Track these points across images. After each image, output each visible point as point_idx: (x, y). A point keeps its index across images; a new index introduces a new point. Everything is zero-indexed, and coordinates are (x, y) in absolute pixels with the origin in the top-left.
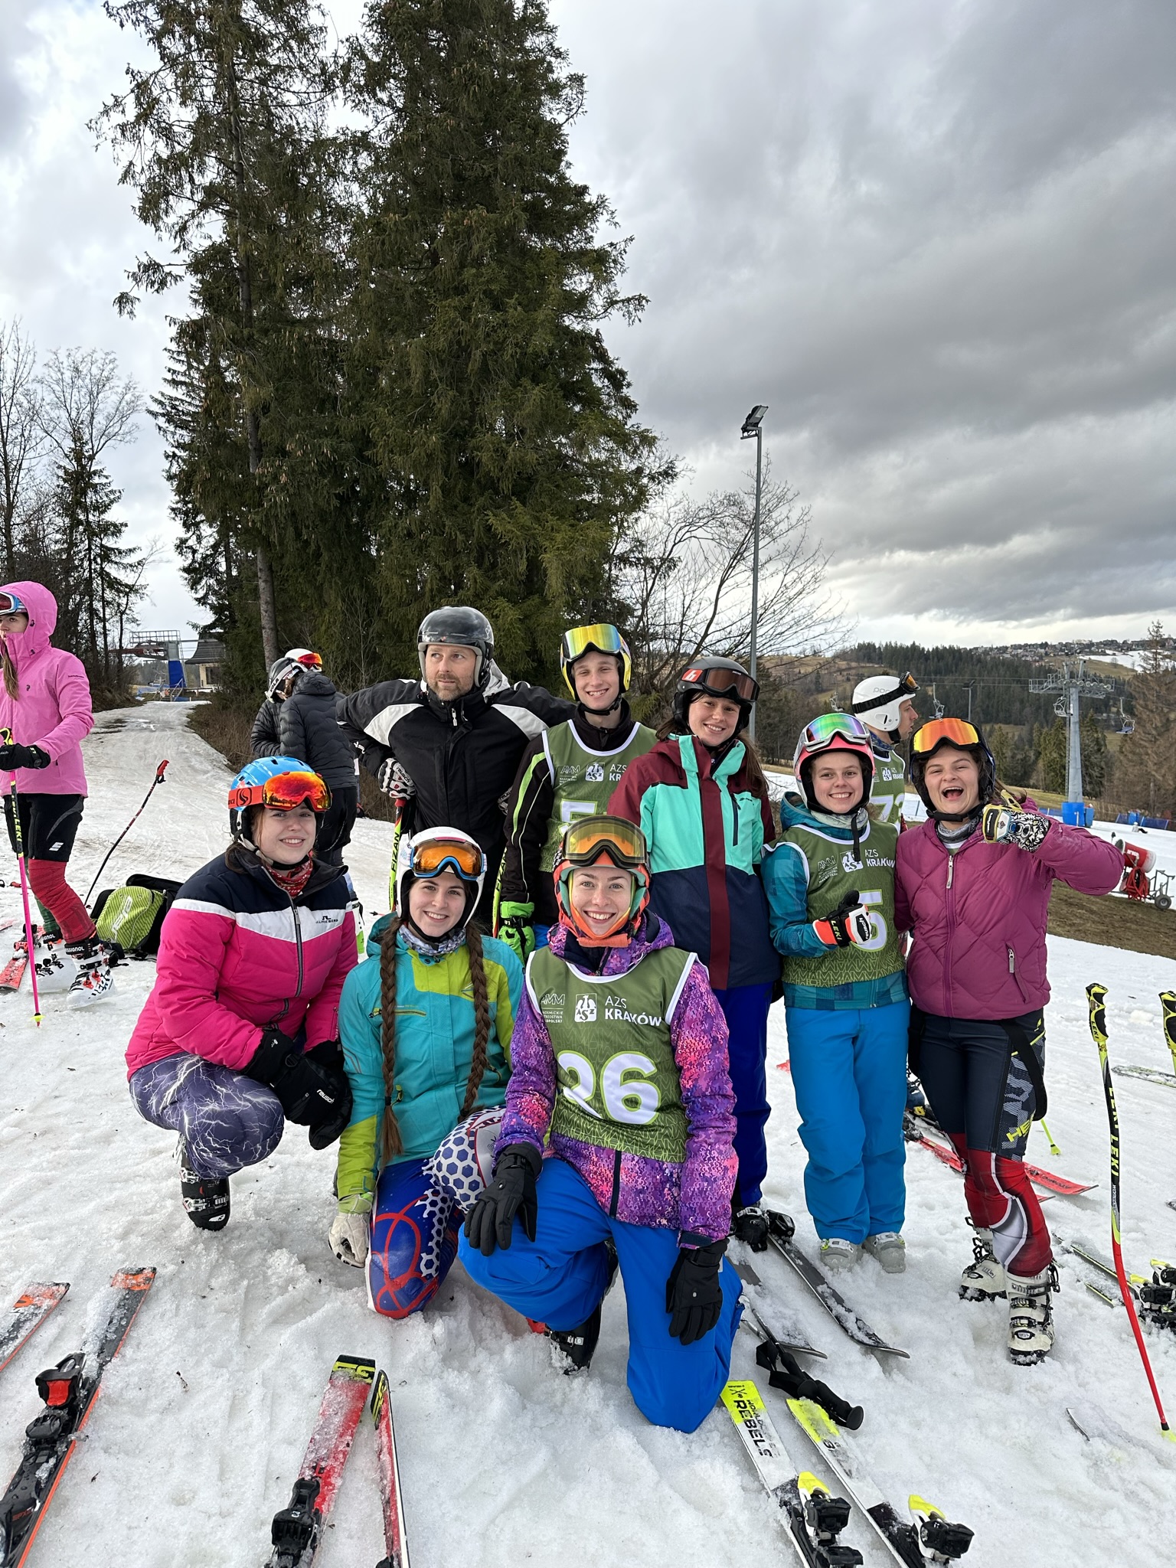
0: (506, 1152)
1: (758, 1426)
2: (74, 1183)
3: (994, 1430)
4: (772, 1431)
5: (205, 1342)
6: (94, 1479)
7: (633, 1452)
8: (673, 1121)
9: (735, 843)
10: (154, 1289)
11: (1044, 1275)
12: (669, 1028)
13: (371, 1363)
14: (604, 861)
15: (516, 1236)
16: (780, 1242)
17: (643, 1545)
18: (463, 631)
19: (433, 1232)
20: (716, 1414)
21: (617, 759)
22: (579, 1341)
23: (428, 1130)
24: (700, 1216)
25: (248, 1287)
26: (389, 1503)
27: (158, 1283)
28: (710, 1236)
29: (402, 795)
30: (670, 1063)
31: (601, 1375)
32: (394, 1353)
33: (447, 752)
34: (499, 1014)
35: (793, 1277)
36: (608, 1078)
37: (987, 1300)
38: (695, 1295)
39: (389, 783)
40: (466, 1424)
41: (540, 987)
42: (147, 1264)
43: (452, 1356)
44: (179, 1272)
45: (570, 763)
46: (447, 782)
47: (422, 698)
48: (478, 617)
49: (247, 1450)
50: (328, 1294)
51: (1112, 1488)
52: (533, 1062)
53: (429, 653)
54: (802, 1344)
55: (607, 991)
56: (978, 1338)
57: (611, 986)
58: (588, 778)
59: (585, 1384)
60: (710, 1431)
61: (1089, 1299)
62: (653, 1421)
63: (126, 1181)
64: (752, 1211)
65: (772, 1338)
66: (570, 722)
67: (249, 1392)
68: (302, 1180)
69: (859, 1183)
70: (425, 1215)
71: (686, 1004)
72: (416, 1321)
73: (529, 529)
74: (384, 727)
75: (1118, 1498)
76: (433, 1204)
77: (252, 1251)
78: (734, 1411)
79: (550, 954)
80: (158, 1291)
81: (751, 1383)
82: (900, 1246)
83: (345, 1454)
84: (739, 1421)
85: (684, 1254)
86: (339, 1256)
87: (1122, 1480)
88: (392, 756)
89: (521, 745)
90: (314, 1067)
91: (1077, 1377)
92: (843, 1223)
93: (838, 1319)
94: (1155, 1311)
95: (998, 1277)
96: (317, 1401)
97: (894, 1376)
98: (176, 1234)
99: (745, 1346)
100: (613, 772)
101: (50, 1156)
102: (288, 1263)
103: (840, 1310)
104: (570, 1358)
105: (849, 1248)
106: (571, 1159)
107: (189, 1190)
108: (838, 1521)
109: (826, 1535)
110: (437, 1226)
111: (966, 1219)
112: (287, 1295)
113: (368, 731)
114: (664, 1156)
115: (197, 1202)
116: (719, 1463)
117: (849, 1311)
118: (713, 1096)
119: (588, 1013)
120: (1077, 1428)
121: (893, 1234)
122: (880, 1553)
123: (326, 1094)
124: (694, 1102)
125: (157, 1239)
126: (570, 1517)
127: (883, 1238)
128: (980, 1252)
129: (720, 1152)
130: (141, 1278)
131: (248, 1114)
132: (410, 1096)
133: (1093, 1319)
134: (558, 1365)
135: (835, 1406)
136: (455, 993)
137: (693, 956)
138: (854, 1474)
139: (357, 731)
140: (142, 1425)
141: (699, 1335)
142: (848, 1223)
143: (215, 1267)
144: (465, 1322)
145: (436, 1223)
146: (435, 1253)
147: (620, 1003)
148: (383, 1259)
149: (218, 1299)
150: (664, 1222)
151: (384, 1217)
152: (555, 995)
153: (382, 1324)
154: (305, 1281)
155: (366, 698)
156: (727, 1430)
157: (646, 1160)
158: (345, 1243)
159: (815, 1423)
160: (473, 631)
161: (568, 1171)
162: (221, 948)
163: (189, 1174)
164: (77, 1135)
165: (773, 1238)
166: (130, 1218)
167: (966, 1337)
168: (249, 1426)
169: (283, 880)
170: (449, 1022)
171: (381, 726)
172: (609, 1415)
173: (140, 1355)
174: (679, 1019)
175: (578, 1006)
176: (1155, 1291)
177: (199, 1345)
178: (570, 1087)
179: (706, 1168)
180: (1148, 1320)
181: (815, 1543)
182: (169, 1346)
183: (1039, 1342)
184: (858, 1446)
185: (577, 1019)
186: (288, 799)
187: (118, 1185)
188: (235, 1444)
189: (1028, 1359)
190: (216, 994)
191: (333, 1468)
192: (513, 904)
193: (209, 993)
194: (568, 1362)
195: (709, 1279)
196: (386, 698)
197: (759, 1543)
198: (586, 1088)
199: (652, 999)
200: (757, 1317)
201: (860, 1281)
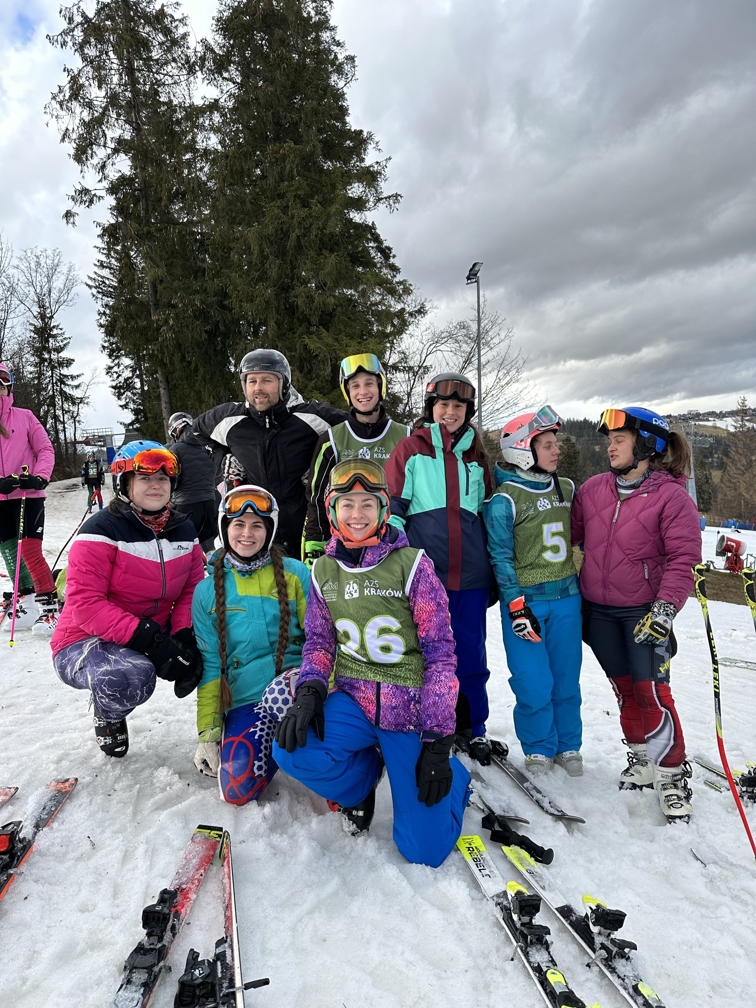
0: (302, 686)
1: (482, 860)
2: (26, 733)
3: (642, 864)
4: (491, 863)
5: (109, 820)
6: (26, 898)
7: (397, 879)
8: (414, 660)
10: (76, 790)
12: (408, 599)
13: (220, 829)
14: (358, 489)
15: (310, 738)
16: (499, 759)
17: (403, 932)
18: (269, 364)
19: (262, 747)
20: (453, 856)
21: (378, 444)
22: (361, 813)
23: (256, 685)
24: (434, 720)
25: (140, 788)
26: (228, 907)
27: (79, 787)
28: (442, 732)
29: (237, 477)
30: (410, 621)
31: (377, 835)
32: (237, 825)
33: (265, 446)
35: (508, 780)
36: (368, 634)
37: (638, 789)
38: (433, 773)
39: (228, 470)
40: (284, 864)
41: (321, 580)
42: (72, 776)
43: (276, 826)
44: (93, 781)
46: (266, 466)
47: (247, 412)
49: (133, 881)
50: (194, 793)
51: (722, 894)
52: (319, 630)
53: (248, 381)
54: (514, 816)
55: (365, 577)
56: (632, 813)
57: (367, 574)
59: (366, 841)
60: (449, 866)
61: (707, 788)
63: (62, 732)
65: (492, 812)
66: (346, 422)
67: (136, 848)
68: (181, 729)
69: (550, 715)
70: (256, 737)
71: (418, 581)
72: (253, 806)
73: (332, 346)
74: (222, 433)
75: (727, 900)
76: (262, 730)
77: (143, 769)
78: (465, 852)
79: (327, 559)
80: (78, 792)
81: (477, 837)
82: (579, 759)
83: (199, 881)
84: (469, 859)
85: (426, 745)
86: (201, 771)
87: (729, 889)
89: (313, 439)
91: (698, 833)
92: (540, 744)
93: (538, 802)
94: (750, 792)
96: (182, 852)
97: (575, 834)
98: (93, 760)
99: (473, 818)
100: (376, 452)
101: (11, 718)
102: (167, 774)
103: (539, 796)
104: (355, 825)
105: (544, 760)
106: (348, 691)
107: (100, 731)
108: (533, 909)
109: (526, 919)
110: (265, 744)
111: (622, 740)
112: (166, 793)
113: (213, 437)
114: (409, 683)
115: (105, 739)
116: (454, 881)
117: (545, 797)
118: (439, 641)
119: (353, 593)
120: (697, 859)
121: (575, 752)
122: (565, 935)
124: (427, 646)
125: (80, 763)
126: (353, 917)
127: (567, 754)
128: (632, 761)
129: (446, 677)
130: (67, 784)
131: (130, 671)
132: (242, 664)
133: (709, 800)
134: (347, 829)
135: (534, 850)
137: (422, 551)
138: (546, 888)
139: (206, 438)
140: (62, 868)
141: (438, 800)
143: (118, 778)
144: (286, 807)
145: (264, 742)
146: (263, 761)
147: (374, 584)
148: (229, 766)
149: (118, 796)
150: (412, 728)
151: (229, 740)
152: (331, 583)
153: (231, 808)
154: (178, 785)
155: (210, 414)
156: (461, 865)
157: (397, 687)
158: (205, 762)
159: (521, 860)
160: (276, 364)
161: (346, 698)
163: (99, 721)
164: (31, 706)
165: (495, 757)
166: (63, 751)
167: (623, 811)
168: (135, 867)
169: (149, 522)
171: (220, 433)
172: (382, 857)
173: (63, 827)
174: (414, 592)
175: (347, 589)
176: (749, 778)
177: (105, 822)
178: (344, 644)
179: (437, 687)
180: (745, 798)
181: (518, 925)
182: (84, 822)
184: (551, 874)
185: (347, 597)
187: (57, 734)
188: (125, 878)
191: (190, 889)
192: (313, 542)
194: (354, 827)
195: (442, 762)
196: (223, 413)
197: (482, 929)
198: (355, 641)
199: (395, 579)
200: (482, 800)
201: (553, 781)
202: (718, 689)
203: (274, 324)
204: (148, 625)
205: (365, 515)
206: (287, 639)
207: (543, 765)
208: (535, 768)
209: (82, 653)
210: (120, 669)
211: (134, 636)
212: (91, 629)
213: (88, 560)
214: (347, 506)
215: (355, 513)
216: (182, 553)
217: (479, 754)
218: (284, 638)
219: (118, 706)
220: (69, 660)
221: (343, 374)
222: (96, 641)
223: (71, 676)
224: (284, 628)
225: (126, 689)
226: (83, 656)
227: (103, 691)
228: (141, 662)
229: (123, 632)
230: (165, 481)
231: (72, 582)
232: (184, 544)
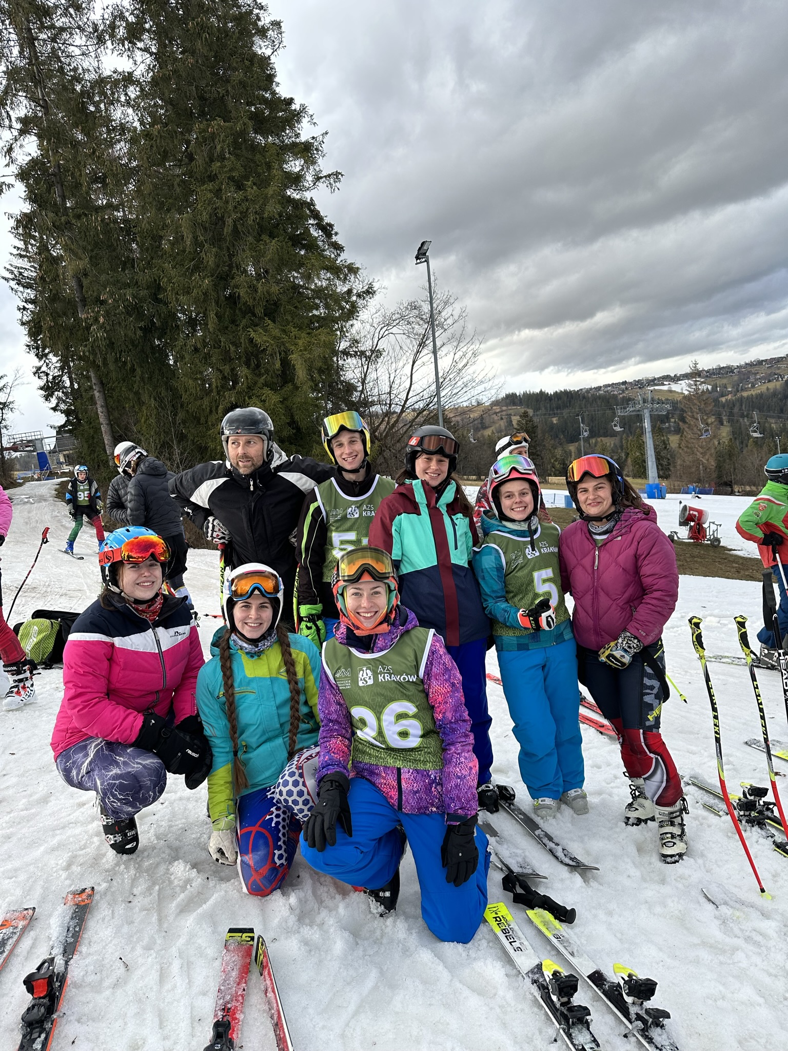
0: (324, 780)
1: (511, 932)
2: (27, 835)
3: (658, 909)
4: (520, 934)
5: (135, 933)
6: (73, 1042)
7: (433, 963)
8: (433, 742)
10: (94, 902)
11: (679, 804)
12: (422, 681)
13: (251, 930)
14: (366, 578)
15: (340, 835)
16: (507, 804)
17: (448, 1024)
18: (251, 425)
19: (280, 835)
20: (482, 929)
21: (367, 501)
22: (388, 894)
23: (268, 769)
24: (458, 802)
25: (159, 890)
26: (278, 1026)
27: (97, 897)
28: (466, 814)
29: (222, 541)
30: (426, 704)
31: (404, 913)
32: (265, 922)
34: (307, 685)
35: (518, 827)
36: (386, 721)
37: (643, 824)
38: (460, 855)
40: (320, 961)
41: (333, 666)
42: (87, 885)
43: (304, 916)
44: (110, 887)
45: (335, 508)
46: (253, 529)
47: (228, 473)
48: (260, 413)
49: (175, 1004)
50: (215, 887)
51: (736, 936)
52: (334, 717)
54: (531, 871)
55: (378, 663)
56: (640, 850)
58: (348, 516)
59: (395, 922)
60: (480, 940)
61: (705, 813)
62: (443, 938)
63: (63, 828)
64: (487, 787)
65: (511, 871)
66: (332, 479)
67: (171, 964)
68: (185, 809)
69: (554, 759)
70: (273, 825)
71: (432, 664)
72: (277, 895)
73: (280, 338)
74: (204, 496)
75: (740, 942)
76: (278, 816)
77: (158, 865)
78: (493, 924)
79: (337, 643)
80: (97, 902)
81: (502, 904)
82: (584, 797)
83: (242, 996)
84: (498, 931)
86: (217, 860)
87: (742, 930)
89: (302, 498)
91: (705, 866)
93: (551, 851)
94: (747, 816)
95: (648, 808)
96: (217, 963)
97: (592, 884)
98: (104, 860)
99: (495, 878)
100: (365, 510)
101: (7, 818)
102: (185, 870)
103: (551, 845)
104: (382, 906)
105: (552, 803)
106: (368, 777)
107: (108, 829)
108: (571, 989)
109: (565, 999)
110: (282, 831)
112: (187, 892)
113: (193, 499)
114: (429, 766)
115: (115, 837)
116: (489, 961)
117: (557, 844)
118: (456, 722)
119: (367, 679)
120: (709, 900)
121: (579, 789)
122: (599, 1004)
124: (444, 728)
125: (91, 866)
126: (397, 1013)
127: (572, 793)
128: (635, 793)
129: (466, 758)
130: (84, 896)
132: (252, 748)
133: (709, 826)
134: (375, 911)
135: (557, 910)
136: (274, 675)
137: (432, 631)
138: (575, 954)
139: (185, 500)
140: (100, 999)
141: (466, 879)
142: (550, 786)
144: (310, 892)
145: (281, 829)
146: (283, 849)
147: (388, 670)
149: (138, 902)
150: (434, 809)
151: (245, 830)
152: (343, 670)
153: (254, 901)
154: (198, 880)
155: (189, 477)
156: (490, 937)
157: (417, 771)
158: (220, 851)
159: (546, 923)
161: (367, 786)
163: (107, 819)
164: (24, 801)
165: (502, 802)
166: (70, 854)
167: (632, 850)
168: (175, 987)
171: (202, 495)
172: (413, 940)
173: (92, 950)
174: (428, 675)
176: (746, 803)
177: (132, 936)
178: (361, 730)
179: (458, 770)
180: (744, 822)
181: (558, 1005)
182: (111, 940)
183: (679, 848)
184: (575, 934)
185: (361, 684)
187: (58, 832)
188: (166, 1001)
189: (673, 859)
191: (236, 1007)
192: (308, 606)
194: (382, 909)
195: (468, 842)
196: (202, 476)
197: (522, 1010)
198: (372, 729)
199: (409, 664)
200: (499, 858)
201: (562, 824)
202: (719, 734)
203: (215, 317)
204: (153, 722)
205: (374, 603)
206: (298, 719)
207: (551, 809)
208: (543, 812)
209: (87, 755)
210: (130, 772)
211: (140, 735)
212: (95, 732)
213: (85, 662)
214: (356, 594)
215: (364, 603)
216: (180, 639)
217: (487, 802)
218: (295, 719)
219: (130, 809)
220: (74, 763)
222: (101, 742)
223: (78, 779)
224: (294, 709)
225: (138, 792)
226: (89, 759)
227: (114, 796)
228: (152, 761)
229: (128, 731)
230: (155, 567)
231: (70, 685)
232: (181, 629)
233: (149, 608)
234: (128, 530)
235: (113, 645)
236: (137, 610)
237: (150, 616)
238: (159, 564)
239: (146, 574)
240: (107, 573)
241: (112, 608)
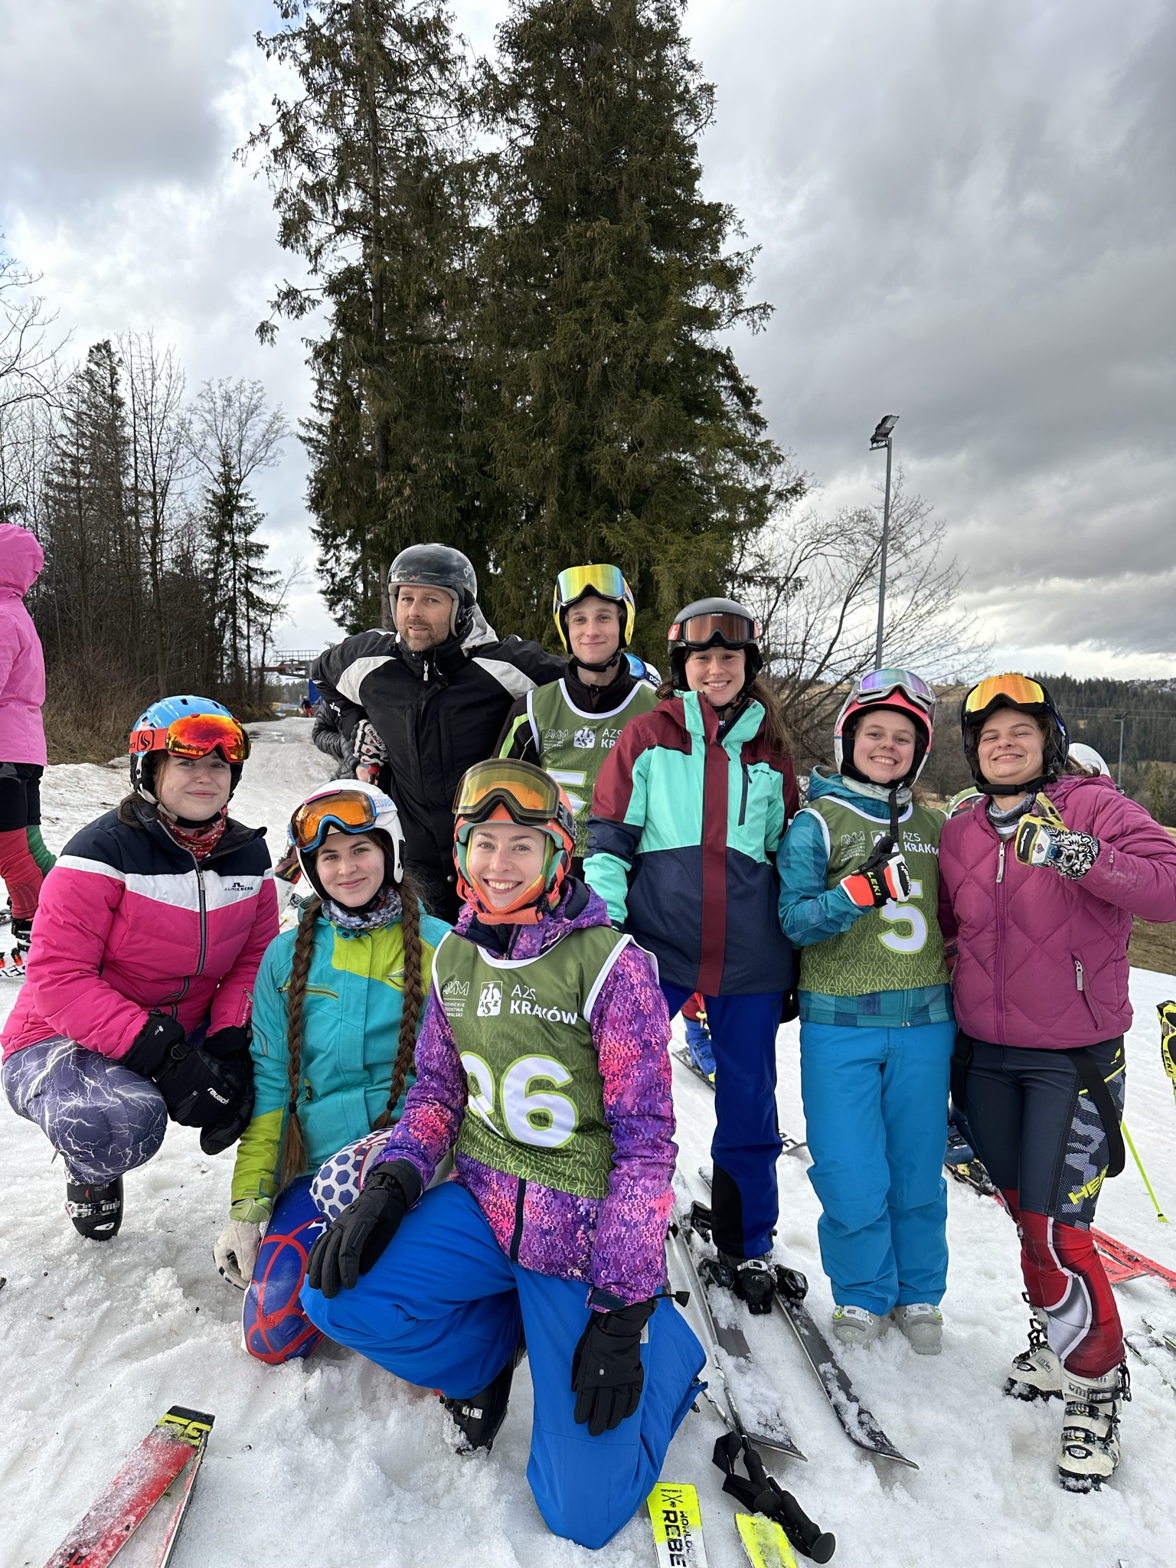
1: (685, 1548)
8: (593, 1145)
9: (741, 822)
11: (1110, 1379)
13: (209, 1420)
16: (788, 1304)
18: (438, 572)
20: (635, 1527)
21: (611, 723)
22: (477, 1414)
25: (110, 1309)
31: (502, 1459)
33: (418, 711)
36: (509, 1087)
37: (1039, 1399)
38: (602, 1372)
39: (360, 747)
43: (322, 1419)
44: (35, 1286)
45: (557, 726)
46: (419, 746)
47: (396, 650)
48: (460, 559)
50: (201, 1328)
52: (435, 1065)
53: (400, 597)
54: (780, 1438)
55: (516, 979)
56: (1020, 1447)
57: (519, 972)
58: (576, 744)
59: (478, 1470)
60: (624, 1549)
62: (554, 1528)
64: (755, 1264)
65: (740, 1428)
66: (562, 681)
69: (883, 1241)
71: (610, 996)
73: (643, 541)
74: (353, 683)
77: (135, 1266)
78: (658, 1522)
81: (692, 1488)
82: (937, 1322)
83: (119, 1540)
84: (661, 1540)
88: (365, 717)
89: (506, 703)
90: (206, 1060)
91: (1143, 1514)
92: (862, 1288)
93: (837, 1408)
95: (1053, 1374)
97: (894, 1491)
98: (56, 1240)
100: (606, 737)
102: (167, 1285)
103: (841, 1397)
104: (463, 1434)
106: (471, 1186)
111: (1023, 1294)
112: (149, 1324)
113: (339, 688)
114: (579, 1189)
115: (80, 1207)
117: (854, 1399)
118: (641, 1116)
121: (929, 1306)
123: (219, 1093)
127: (914, 1310)
128: (1037, 1338)
129: (646, 1190)
134: (449, 1441)
135: (801, 1528)
141: (611, 1423)
142: (868, 1288)
143: (82, 1282)
144: (355, 1376)
148: (260, 1290)
149: (66, 1322)
150: (577, 1273)
151: (273, 1239)
152: (457, 982)
153: (253, 1368)
154: (178, 1309)
157: (555, 1193)
159: (767, 1548)
162: (106, 915)
165: (780, 1298)
167: (1002, 1446)
168: (26, 1488)
170: (363, 1009)
172: (496, 1515)
174: (601, 1016)
175: (482, 997)
179: (626, 1208)
183: (1097, 1463)
185: (480, 1013)
186: (194, 745)
189: (1080, 1484)
190: (101, 968)
193: (89, 967)
194: (461, 1438)
196: (356, 650)
200: (728, 1398)
201: (879, 1363)
203: (555, 502)
205: (514, 866)
207: (864, 1330)
208: (848, 1333)
215: (495, 862)
216: (241, 896)
217: (751, 1292)
221: (560, 598)
230: (221, 770)
232: (246, 880)
233: (199, 836)
234: (184, 702)
235: (123, 886)
236: (177, 835)
237: (198, 850)
238: (228, 766)
239: (205, 779)
240: (139, 767)
241: (133, 824)
